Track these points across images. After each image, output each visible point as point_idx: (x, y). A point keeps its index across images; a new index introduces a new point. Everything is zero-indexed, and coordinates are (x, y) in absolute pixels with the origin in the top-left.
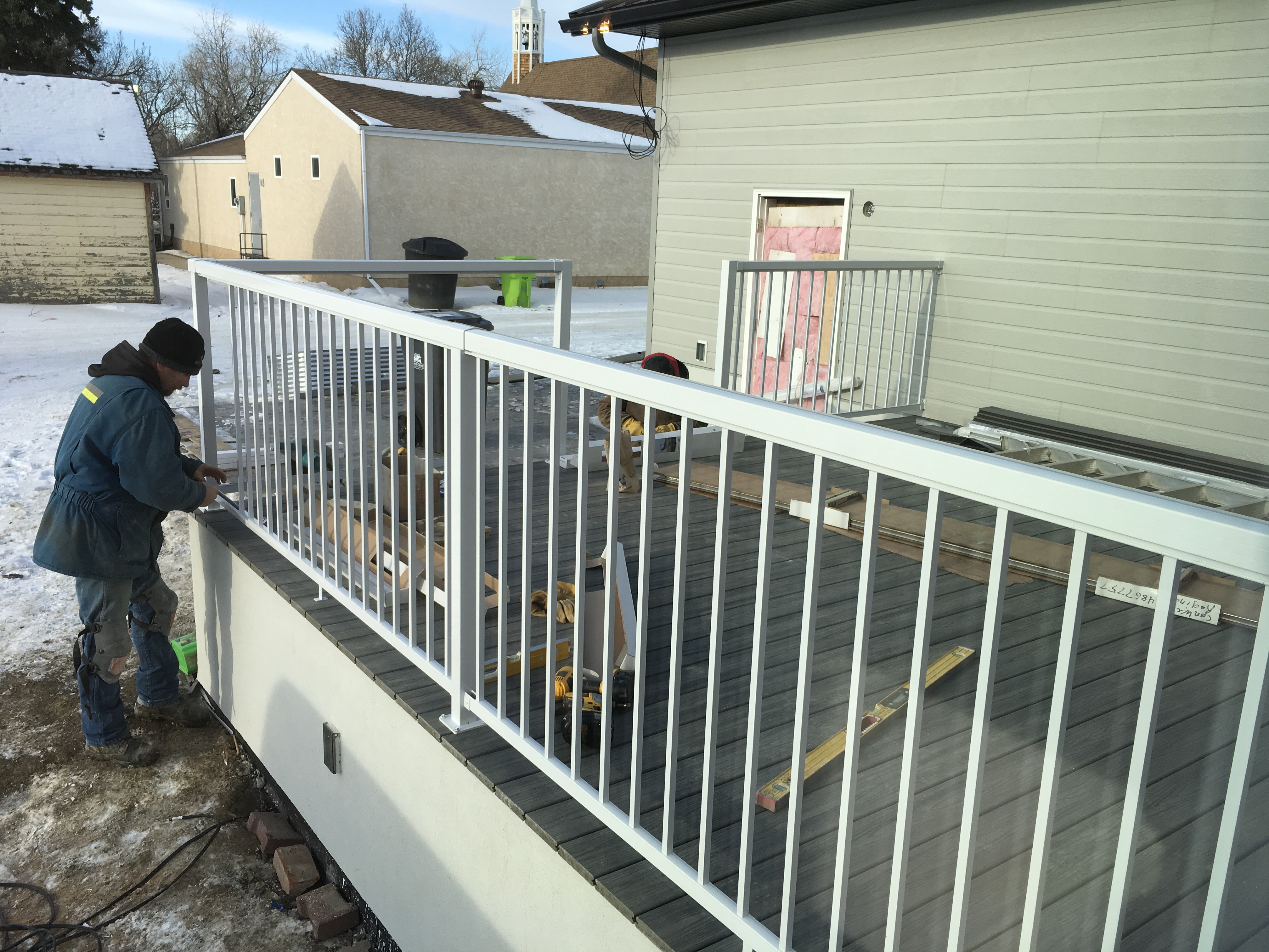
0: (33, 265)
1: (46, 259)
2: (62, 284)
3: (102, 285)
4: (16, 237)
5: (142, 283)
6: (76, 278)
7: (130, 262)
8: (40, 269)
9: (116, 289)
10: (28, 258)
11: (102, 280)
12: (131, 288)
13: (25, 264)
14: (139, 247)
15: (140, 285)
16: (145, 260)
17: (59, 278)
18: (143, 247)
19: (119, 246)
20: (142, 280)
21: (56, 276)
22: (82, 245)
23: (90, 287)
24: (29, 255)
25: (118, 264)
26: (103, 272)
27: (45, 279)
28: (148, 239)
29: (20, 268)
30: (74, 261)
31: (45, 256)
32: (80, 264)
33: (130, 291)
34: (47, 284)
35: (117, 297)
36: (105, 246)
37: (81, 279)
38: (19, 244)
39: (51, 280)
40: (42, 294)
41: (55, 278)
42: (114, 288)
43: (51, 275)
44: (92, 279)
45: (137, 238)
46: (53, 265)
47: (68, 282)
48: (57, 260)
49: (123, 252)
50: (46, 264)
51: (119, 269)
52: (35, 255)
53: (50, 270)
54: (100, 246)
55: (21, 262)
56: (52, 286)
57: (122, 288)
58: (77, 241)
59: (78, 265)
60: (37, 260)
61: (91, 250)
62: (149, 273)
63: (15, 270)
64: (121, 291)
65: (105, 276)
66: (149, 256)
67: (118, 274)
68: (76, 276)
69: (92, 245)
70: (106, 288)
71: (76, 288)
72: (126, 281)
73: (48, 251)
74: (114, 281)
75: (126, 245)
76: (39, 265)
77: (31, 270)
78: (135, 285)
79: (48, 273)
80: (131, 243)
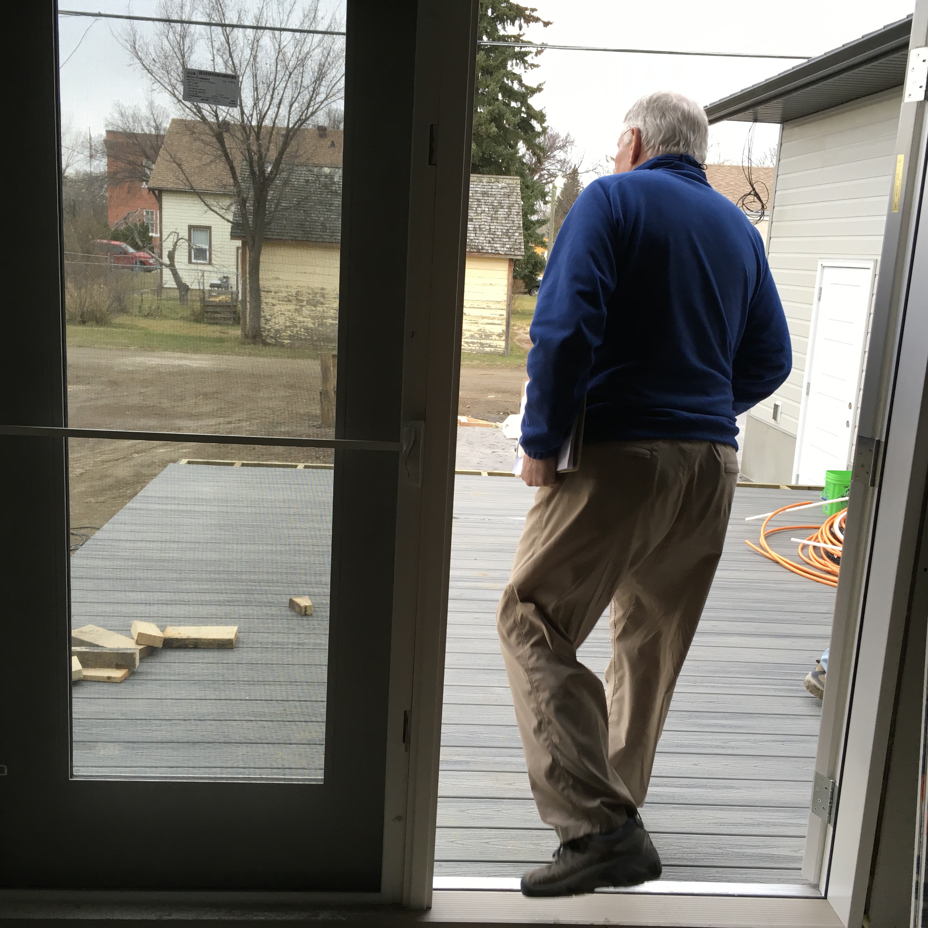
5: (497, 338)
7: (491, 321)
9: (477, 342)
11: (468, 334)
12: (488, 342)
14: (499, 309)
15: (495, 340)
16: (502, 320)
18: (502, 309)
19: (484, 308)
20: (497, 335)
25: (481, 322)
26: (469, 328)
28: (506, 303)
33: (487, 344)
35: (477, 348)
36: (474, 308)
42: (475, 341)
45: (499, 302)
49: (486, 313)
51: (481, 327)
57: (482, 341)
62: (503, 331)
64: (480, 343)
65: (470, 331)
66: (505, 317)
67: (481, 329)
70: (470, 341)
72: (485, 335)
74: (477, 335)
75: (489, 308)
78: (492, 339)
80: (493, 306)
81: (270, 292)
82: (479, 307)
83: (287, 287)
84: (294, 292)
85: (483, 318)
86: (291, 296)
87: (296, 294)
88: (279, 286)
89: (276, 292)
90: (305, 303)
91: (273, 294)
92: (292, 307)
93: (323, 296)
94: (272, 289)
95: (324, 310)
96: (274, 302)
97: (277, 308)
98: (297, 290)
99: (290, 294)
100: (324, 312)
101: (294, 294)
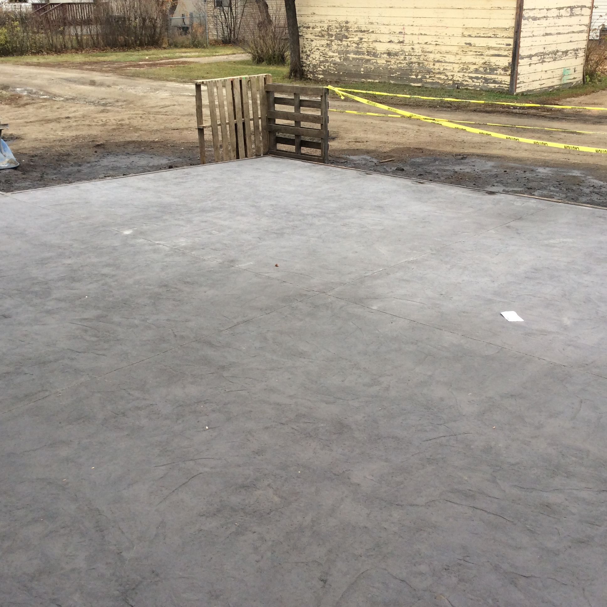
0: (429, 52)
1: (438, 47)
2: (444, 69)
3: (471, 72)
4: (421, 28)
5: (502, 72)
6: (455, 65)
7: (496, 52)
8: (431, 56)
9: (482, 77)
10: (425, 46)
11: (473, 67)
12: (493, 76)
13: (423, 52)
14: (506, 38)
15: (500, 74)
16: (509, 50)
17: (443, 64)
18: (509, 38)
19: (490, 37)
20: (503, 69)
21: (441, 62)
22: (463, 36)
23: (463, 74)
24: (426, 43)
25: (486, 53)
26: (474, 60)
27: (434, 65)
28: (513, 30)
29: (420, 54)
30: (455, 49)
31: (436, 44)
32: (459, 52)
33: (491, 79)
34: (434, 69)
35: (481, 84)
36: (480, 37)
37: (457, 66)
38: (421, 34)
39: (437, 65)
40: (430, 77)
41: (440, 64)
42: (480, 76)
43: (438, 61)
44: (465, 67)
45: (506, 29)
46: (441, 53)
47: (448, 68)
48: (444, 49)
49: (492, 43)
50: (436, 52)
51: (487, 59)
52: (430, 44)
53: (438, 57)
54: (475, 37)
55: (421, 49)
56: (437, 71)
57: (486, 76)
58: (460, 31)
59: (457, 54)
60: (430, 48)
61: (468, 40)
62: (509, 63)
63: (416, 56)
64: (485, 78)
65: (475, 64)
66: (512, 47)
67: (486, 62)
68: (454, 63)
69: (470, 36)
70: (474, 75)
71: (453, 74)
72: (490, 69)
73: (438, 40)
74: (481, 69)
75: (495, 36)
76: (431, 52)
77: (425, 56)
78: (496, 74)
79: (436, 60)
80: (500, 34)
81: (309, 27)
82: (485, 35)
83: (321, 22)
84: (326, 26)
85: (489, 48)
86: (323, 31)
87: (328, 29)
88: (315, 21)
89: (313, 28)
90: (333, 38)
91: (311, 29)
92: (324, 42)
93: (347, 29)
94: (311, 25)
95: (348, 44)
96: (312, 37)
97: (314, 44)
98: (328, 24)
99: (323, 29)
100: (348, 45)
101: (326, 29)
